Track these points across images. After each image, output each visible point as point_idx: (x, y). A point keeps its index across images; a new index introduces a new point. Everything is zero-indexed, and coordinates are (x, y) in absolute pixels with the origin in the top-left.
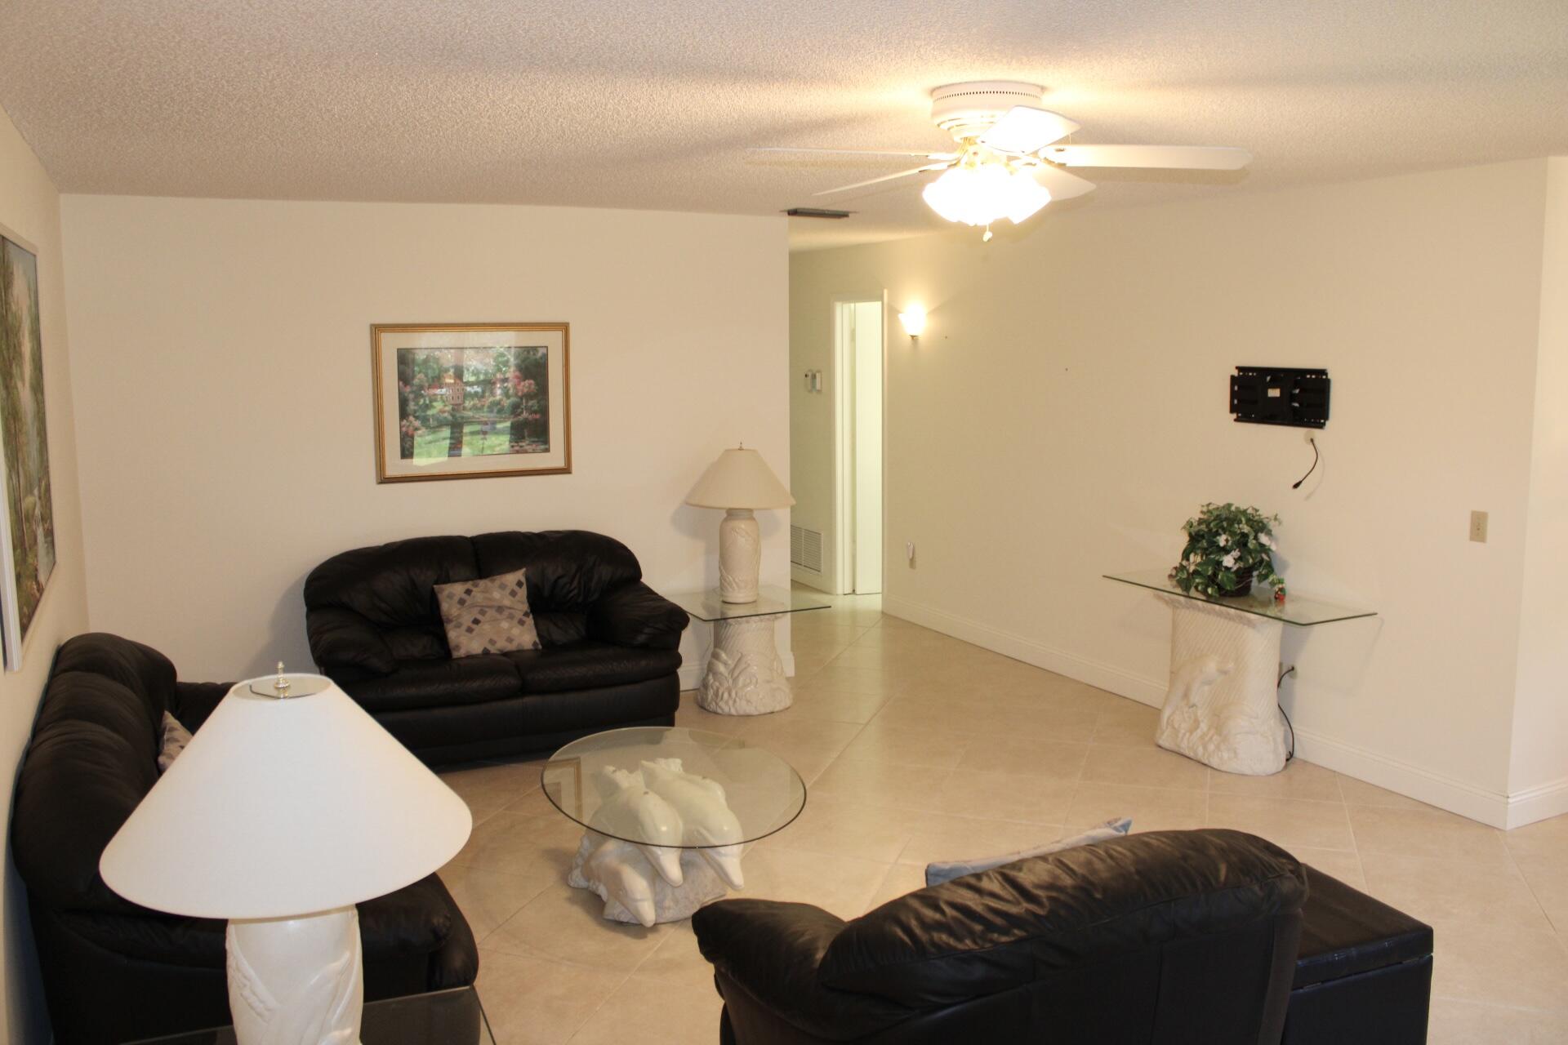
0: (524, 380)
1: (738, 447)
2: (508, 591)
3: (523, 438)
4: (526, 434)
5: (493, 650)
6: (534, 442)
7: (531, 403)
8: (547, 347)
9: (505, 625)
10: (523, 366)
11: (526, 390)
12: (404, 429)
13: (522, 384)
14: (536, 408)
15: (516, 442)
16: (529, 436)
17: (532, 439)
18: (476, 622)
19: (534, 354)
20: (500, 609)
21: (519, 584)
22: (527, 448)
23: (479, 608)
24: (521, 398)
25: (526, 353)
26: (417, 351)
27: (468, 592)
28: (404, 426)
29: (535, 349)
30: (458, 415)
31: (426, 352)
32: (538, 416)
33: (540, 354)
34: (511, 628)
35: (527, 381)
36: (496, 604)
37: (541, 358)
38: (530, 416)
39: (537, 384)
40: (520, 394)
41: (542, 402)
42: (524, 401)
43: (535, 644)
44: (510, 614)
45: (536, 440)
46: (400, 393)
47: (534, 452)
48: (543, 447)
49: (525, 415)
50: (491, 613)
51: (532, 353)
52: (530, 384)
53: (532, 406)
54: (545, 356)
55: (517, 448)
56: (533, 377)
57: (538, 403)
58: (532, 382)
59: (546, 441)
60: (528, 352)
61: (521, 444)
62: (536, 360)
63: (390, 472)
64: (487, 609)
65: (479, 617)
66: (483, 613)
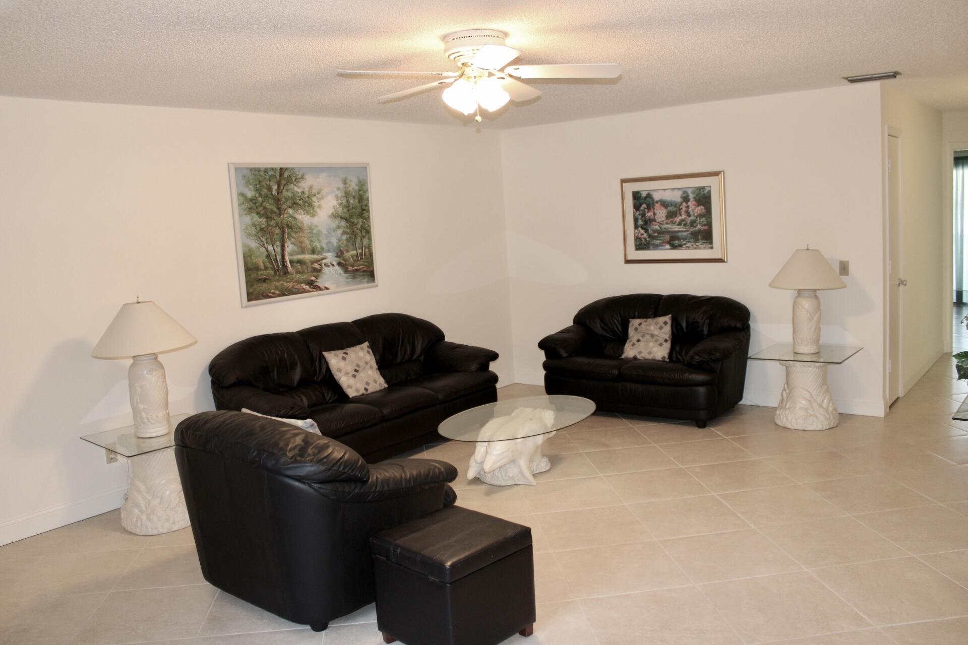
0: (698, 206)
1: (806, 248)
2: (658, 326)
3: (698, 240)
4: (700, 238)
5: (639, 357)
6: (704, 243)
7: (702, 220)
8: (710, 186)
9: (651, 344)
10: (697, 198)
11: (699, 212)
12: (636, 235)
13: (697, 208)
14: (705, 223)
15: (695, 243)
16: (702, 239)
17: (704, 241)
18: (639, 341)
19: (703, 191)
20: (652, 336)
21: (666, 323)
22: (700, 246)
23: (642, 334)
24: (697, 217)
25: (698, 190)
26: (642, 192)
27: (640, 324)
28: (636, 233)
29: (703, 188)
30: (663, 227)
31: (647, 192)
32: (706, 228)
33: (706, 191)
34: (653, 347)
35: (700, 207)
36: (650, 332)
37: (707, 193)
38: (702, 228)
39: (706, 208)
40: (696, 214)
41: (709, 220)
42: (698, 219)
43: (664, 357)
44: (657, 339)
45: (705, 241)
46: (634, 215)
47: (704, 248)
48: (710, 246)
49: (699, 227)
50: (648, 337)
51: (702, 190)
52: (701, 209)
53: (703, 222)
54: (709, 192)
55: (695, 246)
56: (703, 205)
57: (706, 219)
58: (702, 207)
59: (711, 243)
60: (700, 190)
61: (697, 244)
62: (704, 194)
63: (629, 258)
64: (646, 335)
65: (641, 339)
66: (643, 336)
